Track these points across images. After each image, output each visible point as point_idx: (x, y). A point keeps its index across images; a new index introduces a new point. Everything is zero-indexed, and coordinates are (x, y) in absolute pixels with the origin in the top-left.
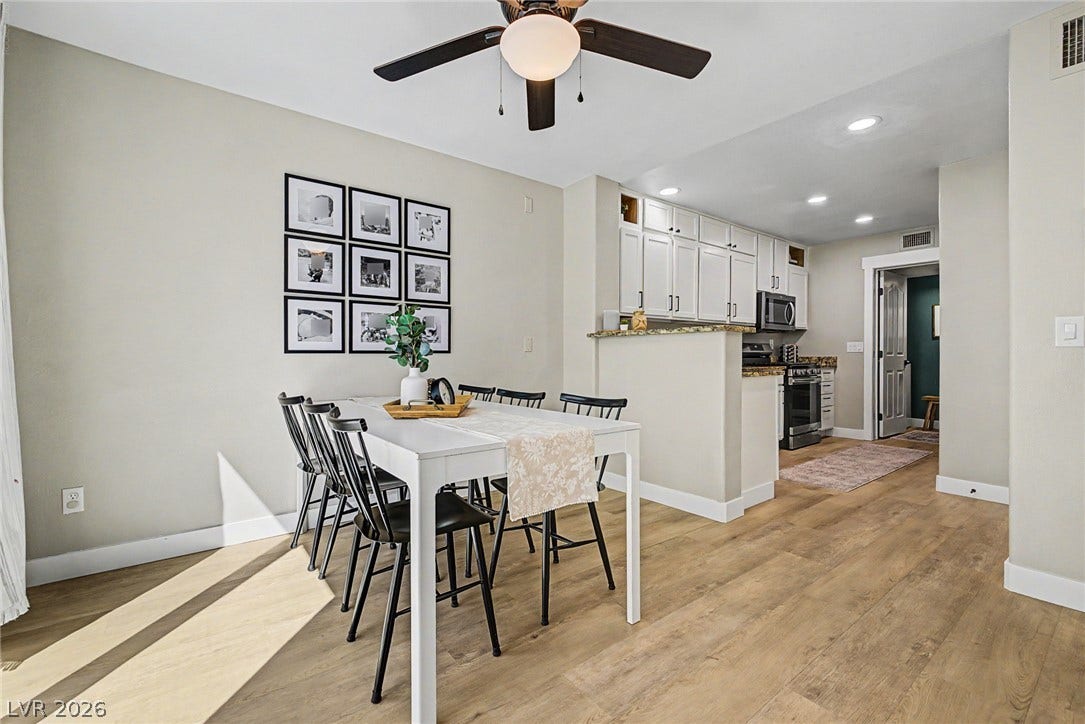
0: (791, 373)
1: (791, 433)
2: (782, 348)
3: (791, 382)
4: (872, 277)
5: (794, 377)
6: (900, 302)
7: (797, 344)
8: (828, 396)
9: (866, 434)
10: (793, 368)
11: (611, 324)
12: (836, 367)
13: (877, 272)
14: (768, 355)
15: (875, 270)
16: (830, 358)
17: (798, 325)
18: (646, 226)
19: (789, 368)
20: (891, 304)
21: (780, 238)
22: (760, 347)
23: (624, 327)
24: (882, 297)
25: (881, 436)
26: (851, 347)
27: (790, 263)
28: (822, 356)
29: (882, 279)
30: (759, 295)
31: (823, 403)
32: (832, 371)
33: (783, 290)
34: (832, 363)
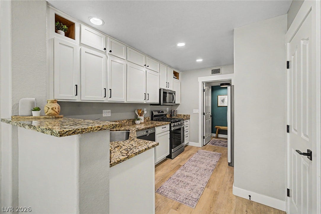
0: (172, 125)
1: (172, 152)
2: (171, 111)
3: (173, 129)
4: (201, 85)
5: (173, 127)
6: (209, 95)
7: (177, 109)
8: (187, 130)
9: (199, 144)
10: (173, 123)
11: (24, 111)
12: (189, 119)
13: (203, 83)
14: (166, 115)
15: (202, 82)
16: (188, 115)
17: (176, 103)
18: (82, 42)
19: (171, 123)
20: (207, 95)
21: (170, 67)
22: (162, 112)
23: (35, 114)
24: (204, 92)
25: (204, 144)
26: (195, 111)
27: (174, 77)
28: (185, 114)
29: (204, 86)
30: (160, 90)
31: (185, 133)
32: (188, 121)
33: (171, 88)
34: (188, 118)
